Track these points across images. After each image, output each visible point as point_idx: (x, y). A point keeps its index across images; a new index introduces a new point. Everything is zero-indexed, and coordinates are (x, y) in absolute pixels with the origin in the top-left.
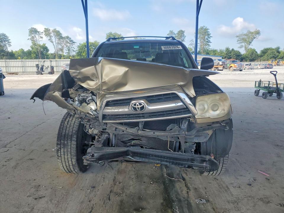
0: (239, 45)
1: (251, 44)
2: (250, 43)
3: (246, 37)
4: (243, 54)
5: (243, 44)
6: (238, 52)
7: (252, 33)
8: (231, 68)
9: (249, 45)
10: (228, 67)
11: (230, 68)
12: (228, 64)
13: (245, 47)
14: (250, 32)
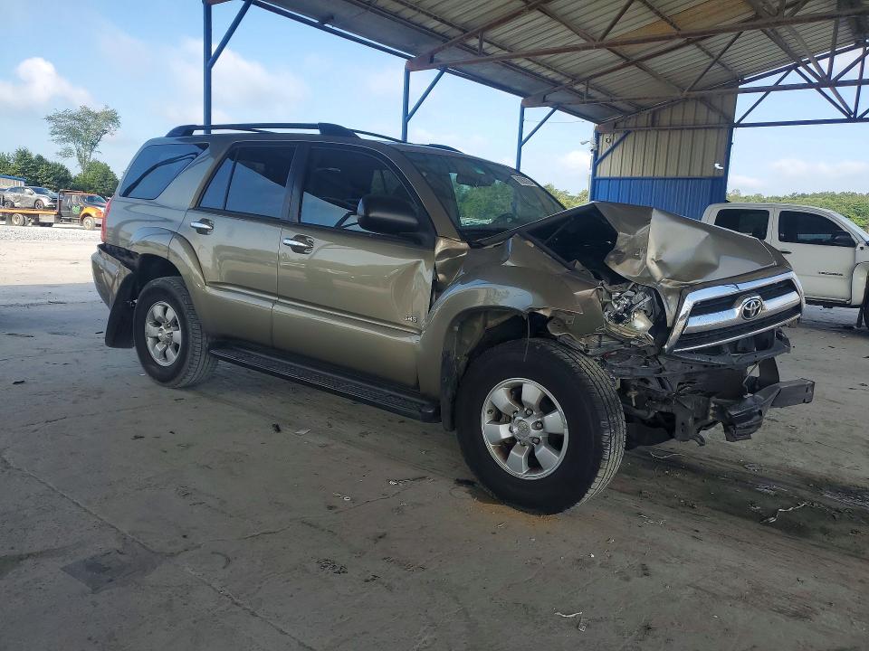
0: (59, 148)
1: (96, 149)
2: (94, 144)
3: (77, 125)
4: (76, 178)
5: (71, 145)
6: (62, 168)
7: (96, 116)
8: (87, 220)
9: (92, 150)
10: (78, 216)
11: (82, 219)
12: (74, 208)
13: (79, 156)
14: (89, 113)
